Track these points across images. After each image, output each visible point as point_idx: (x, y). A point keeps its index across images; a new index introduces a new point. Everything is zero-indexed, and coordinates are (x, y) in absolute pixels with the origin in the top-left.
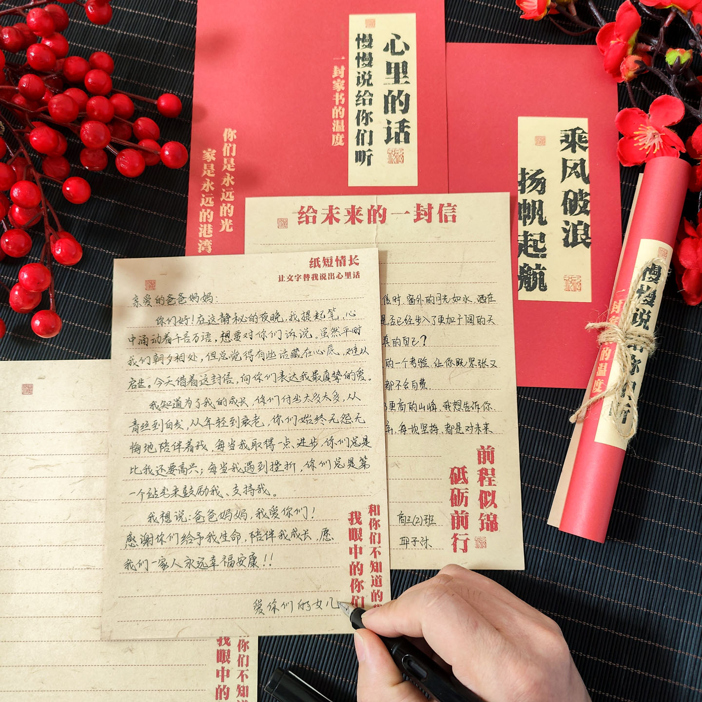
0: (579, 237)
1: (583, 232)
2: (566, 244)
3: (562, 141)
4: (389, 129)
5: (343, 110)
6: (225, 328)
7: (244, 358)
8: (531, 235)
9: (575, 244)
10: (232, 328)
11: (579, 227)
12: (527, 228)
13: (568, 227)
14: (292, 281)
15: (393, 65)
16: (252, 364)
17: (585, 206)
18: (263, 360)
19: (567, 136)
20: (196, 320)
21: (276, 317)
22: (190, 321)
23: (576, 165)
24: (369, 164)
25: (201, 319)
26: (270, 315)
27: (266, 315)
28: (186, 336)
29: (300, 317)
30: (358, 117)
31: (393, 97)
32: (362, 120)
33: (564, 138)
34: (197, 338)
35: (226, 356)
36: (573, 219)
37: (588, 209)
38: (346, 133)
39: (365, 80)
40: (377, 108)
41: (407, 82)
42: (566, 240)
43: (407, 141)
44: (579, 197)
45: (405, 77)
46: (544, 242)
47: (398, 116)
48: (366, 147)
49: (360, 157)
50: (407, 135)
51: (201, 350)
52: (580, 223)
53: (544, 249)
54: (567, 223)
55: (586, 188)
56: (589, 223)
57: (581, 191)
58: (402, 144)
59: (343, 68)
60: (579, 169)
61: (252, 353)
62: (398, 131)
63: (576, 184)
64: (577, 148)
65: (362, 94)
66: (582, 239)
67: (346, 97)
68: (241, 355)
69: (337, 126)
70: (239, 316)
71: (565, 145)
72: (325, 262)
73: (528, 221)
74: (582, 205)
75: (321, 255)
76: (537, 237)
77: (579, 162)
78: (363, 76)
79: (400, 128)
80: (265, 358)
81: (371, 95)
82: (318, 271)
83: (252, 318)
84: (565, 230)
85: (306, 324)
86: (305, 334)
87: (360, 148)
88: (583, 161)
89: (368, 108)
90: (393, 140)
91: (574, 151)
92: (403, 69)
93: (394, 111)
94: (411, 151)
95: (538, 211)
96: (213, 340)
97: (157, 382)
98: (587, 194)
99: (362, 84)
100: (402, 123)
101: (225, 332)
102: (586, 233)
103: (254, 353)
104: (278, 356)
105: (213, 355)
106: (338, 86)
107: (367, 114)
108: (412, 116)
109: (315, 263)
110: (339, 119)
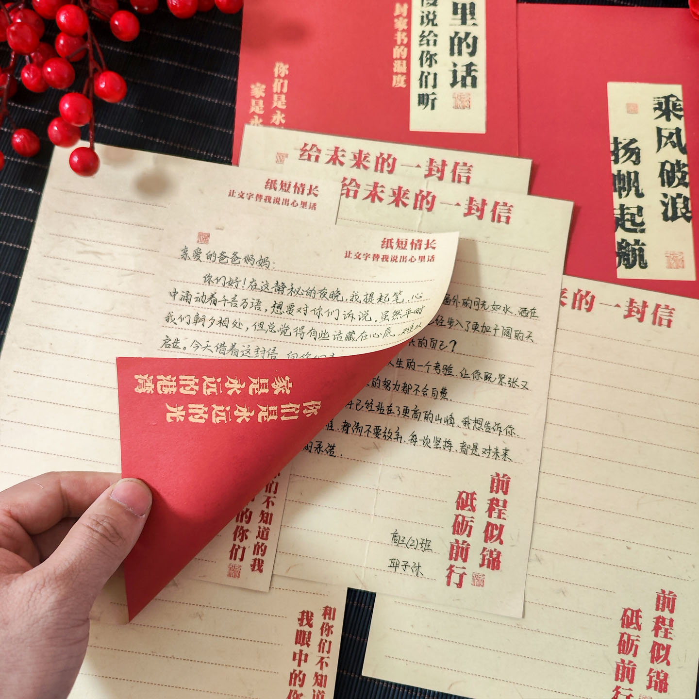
0: (679, 210)
1: (682, 206)
2: (666, 218)
3: (655, 109)
4: (455, 72)
5: (406, 50)
6: (279, 298)
7: (294, 334)
8: (628, 208)
9: (675, 217)
10: (286, 299)
11: (678, 200)
12: (623, 201)
13: (666, 201)
14: (360, 259)
15: (460, 6)
17: (683, 177)
18: (315, 339)
19: (660, 104)
20: (248, 284)
21: (335, 295)
22: (241, 284)
23: (671, 134)
24: (433, 108)
25: (253, 284)
26: (329, 292)
27: (325, 291)
28: (234, 299)
29: (362, 298)
30: (421, 58)
31: (460, 39)
32: (427, 61)
33: (657, 106)
34: (245, 304)
35: (274, 329)
36: (672, 192)
37: (687, 180)
38: (408, 74)
39: (430, 19)
40: (442, 48)
41: (474, 24)
42: (665, 213)
43: (474, 85)
44: (676, 168)
45: (473, 18)
46: (641, 216)
47: (465, 59)
48: (429, 90)
49: (423, 100)
50: (474, 79)
51: (248, 318)
52: (679, 196)
53: (642, 224)
54: (665, 196)
55: (684, 159)
56: (688, 195)
57: (678, 162)
58: (469, 89)
59: (406, 6)
60: (674, 138)
61: (304, 330)
62: (465, 74)
63: (673, 154)
64: (672, 116)
65: (426, 34)
66: (682, 213)
67: (409, 36)
68: (291, 330)
69: (399, 67)
70: (296, 287)
71: (659, 113)
72: (399, 244)
73: (624, 194)
74: (680, 177)
75: (395, 235)
76: (635, 211)
77: (674, 131)
78: (427, 16)
79: (467, 71)
80: (318, 337)
81: (436, 36)
82: (389, 252)
83: (309, 293)
84: (663, 203)
85: (369, 307)
86: (364, 316)
87: (423, 91)
88: (678, 130)
89: (432, 49)
90: (459, 84)
91: (668, 119)
92: (470, 11)
93: (460, 53)
94: (479, 96)
95: (634, 183)
96: (263, 308)
97: (194, 345)
98: (684, 166)
99: (426, 24)
100: (469, 67)
101: (278, 302)
102: (686, 207)
103: (306, 330)
104: (331, 338)
105: (261, 325)
106: (400, 24)
107: (431, 56)
108: (480, 60)
109: (388, 244)
110: (401, 59)
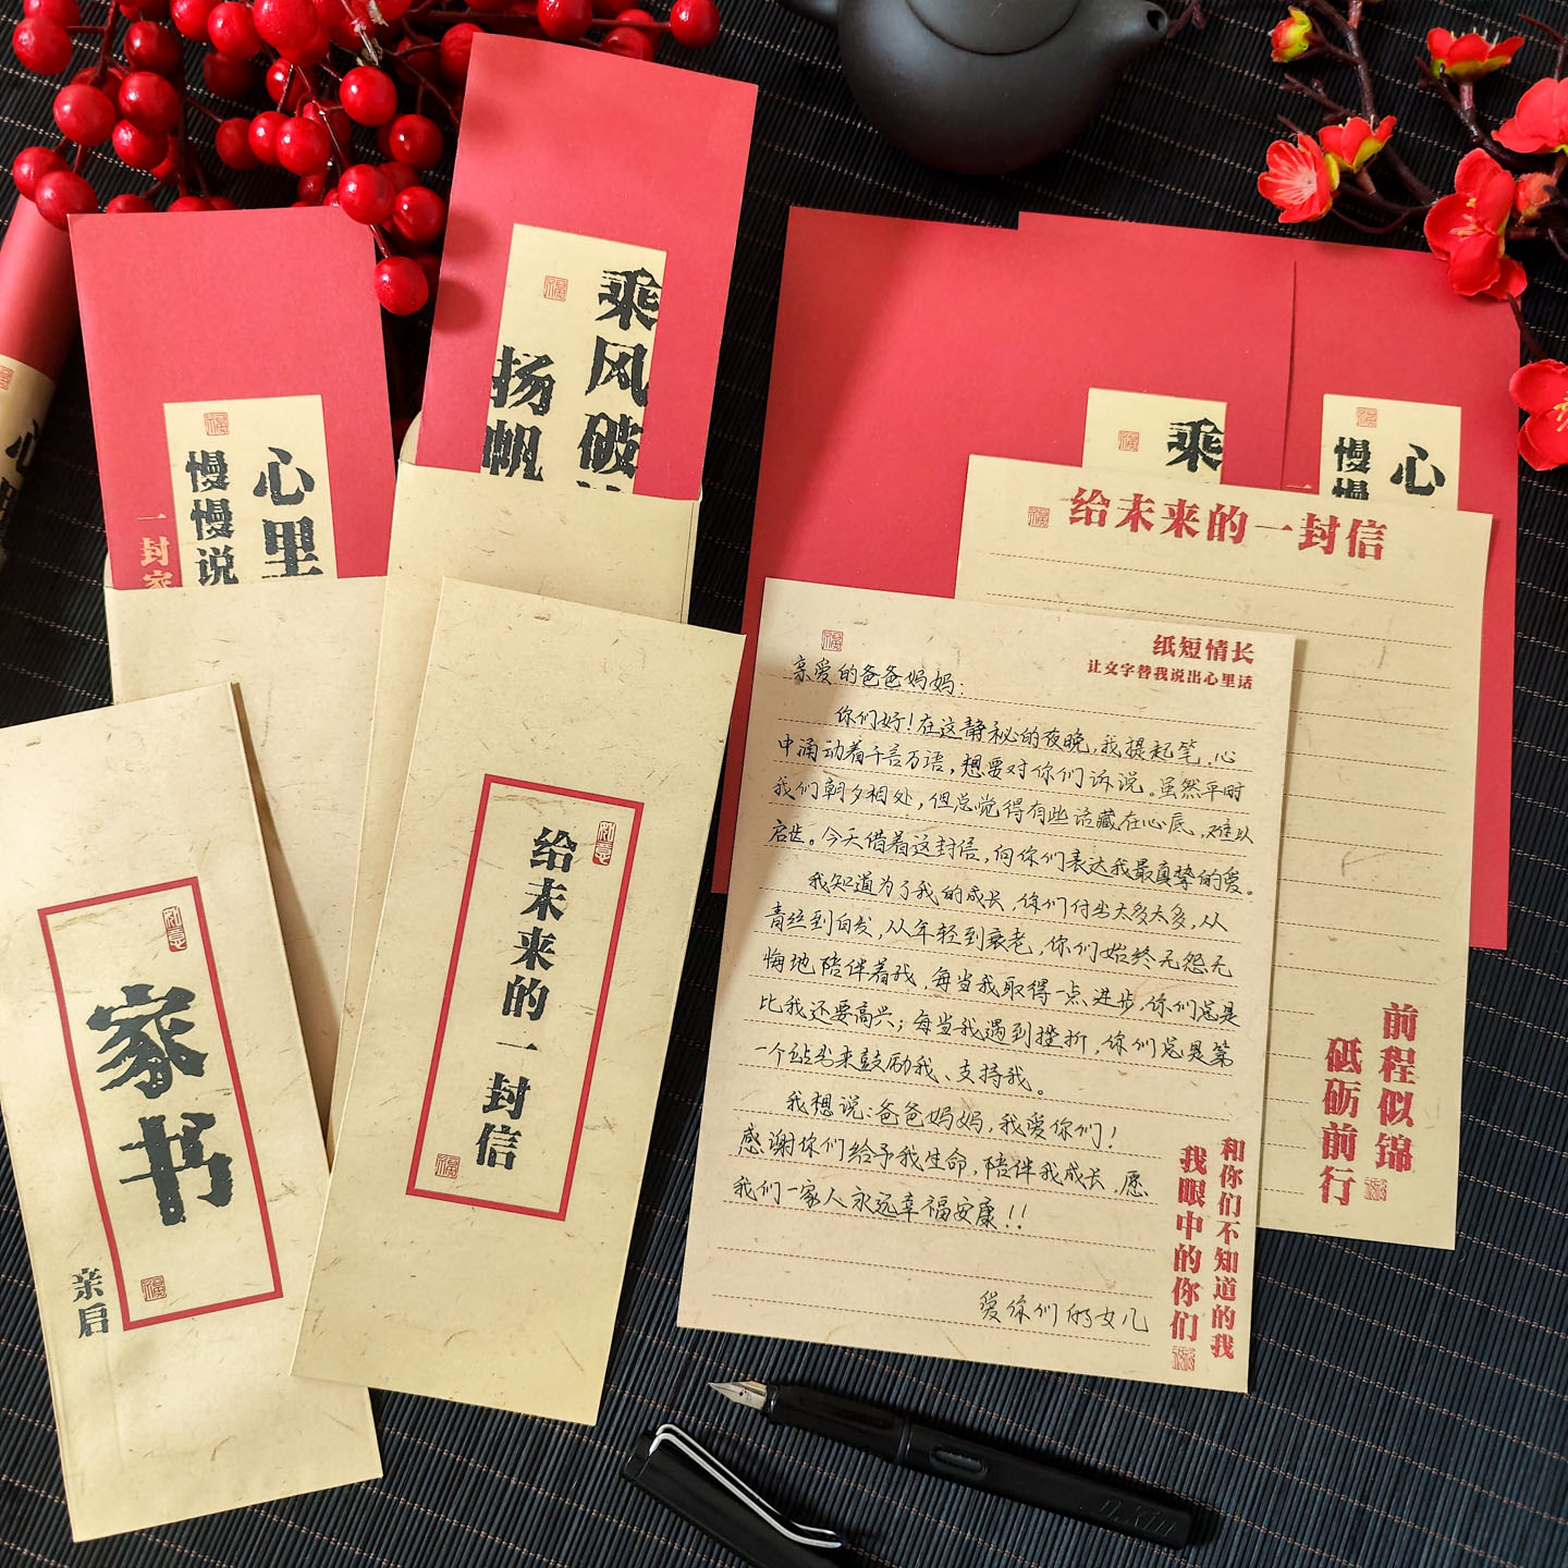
6: (971, 748)
7: (1004, 814)
10: (987, 750)
14: (1116, 674)
16: (1019, 827)
18: (1043, 822)
20: (917, 723)
21: (1075, 741)
22: (904, 725)
25: (927, 724)
26: (1063, 736)
27: (1057, 734)
28: (894, 752)
29: (1122, 748)
34: (915, 760)
35: (969, 804)
51: (921, 784)
61: (1021, 806)
68: (999, 806)
70: (1002, 729)
72: (1185, 647)
75: (1178, 631)
80: (1047, 819)
82: (1170, 663)
83: (1029, 737)
85: (1135, 764)
86: (1129, 784)
96: (947, 768)
97: (828, 836)
101: (972, 756)
103: (1025, 806)
104: (1072, 820)
105: (945, 798)
109: (1164, 647)
